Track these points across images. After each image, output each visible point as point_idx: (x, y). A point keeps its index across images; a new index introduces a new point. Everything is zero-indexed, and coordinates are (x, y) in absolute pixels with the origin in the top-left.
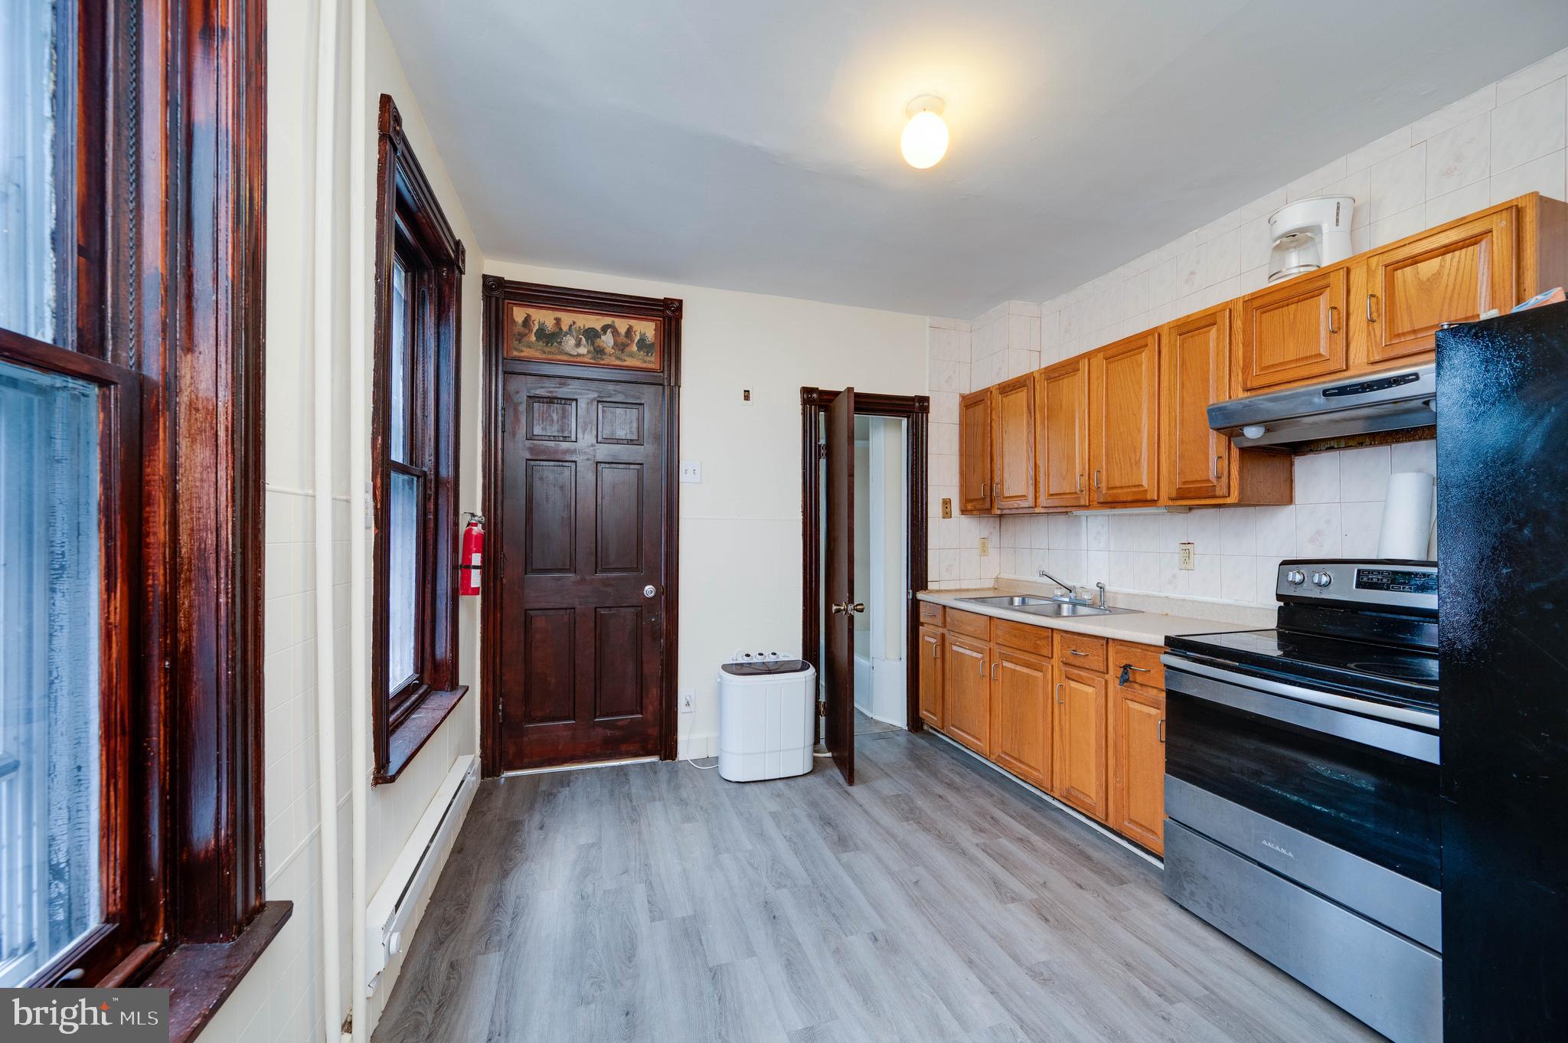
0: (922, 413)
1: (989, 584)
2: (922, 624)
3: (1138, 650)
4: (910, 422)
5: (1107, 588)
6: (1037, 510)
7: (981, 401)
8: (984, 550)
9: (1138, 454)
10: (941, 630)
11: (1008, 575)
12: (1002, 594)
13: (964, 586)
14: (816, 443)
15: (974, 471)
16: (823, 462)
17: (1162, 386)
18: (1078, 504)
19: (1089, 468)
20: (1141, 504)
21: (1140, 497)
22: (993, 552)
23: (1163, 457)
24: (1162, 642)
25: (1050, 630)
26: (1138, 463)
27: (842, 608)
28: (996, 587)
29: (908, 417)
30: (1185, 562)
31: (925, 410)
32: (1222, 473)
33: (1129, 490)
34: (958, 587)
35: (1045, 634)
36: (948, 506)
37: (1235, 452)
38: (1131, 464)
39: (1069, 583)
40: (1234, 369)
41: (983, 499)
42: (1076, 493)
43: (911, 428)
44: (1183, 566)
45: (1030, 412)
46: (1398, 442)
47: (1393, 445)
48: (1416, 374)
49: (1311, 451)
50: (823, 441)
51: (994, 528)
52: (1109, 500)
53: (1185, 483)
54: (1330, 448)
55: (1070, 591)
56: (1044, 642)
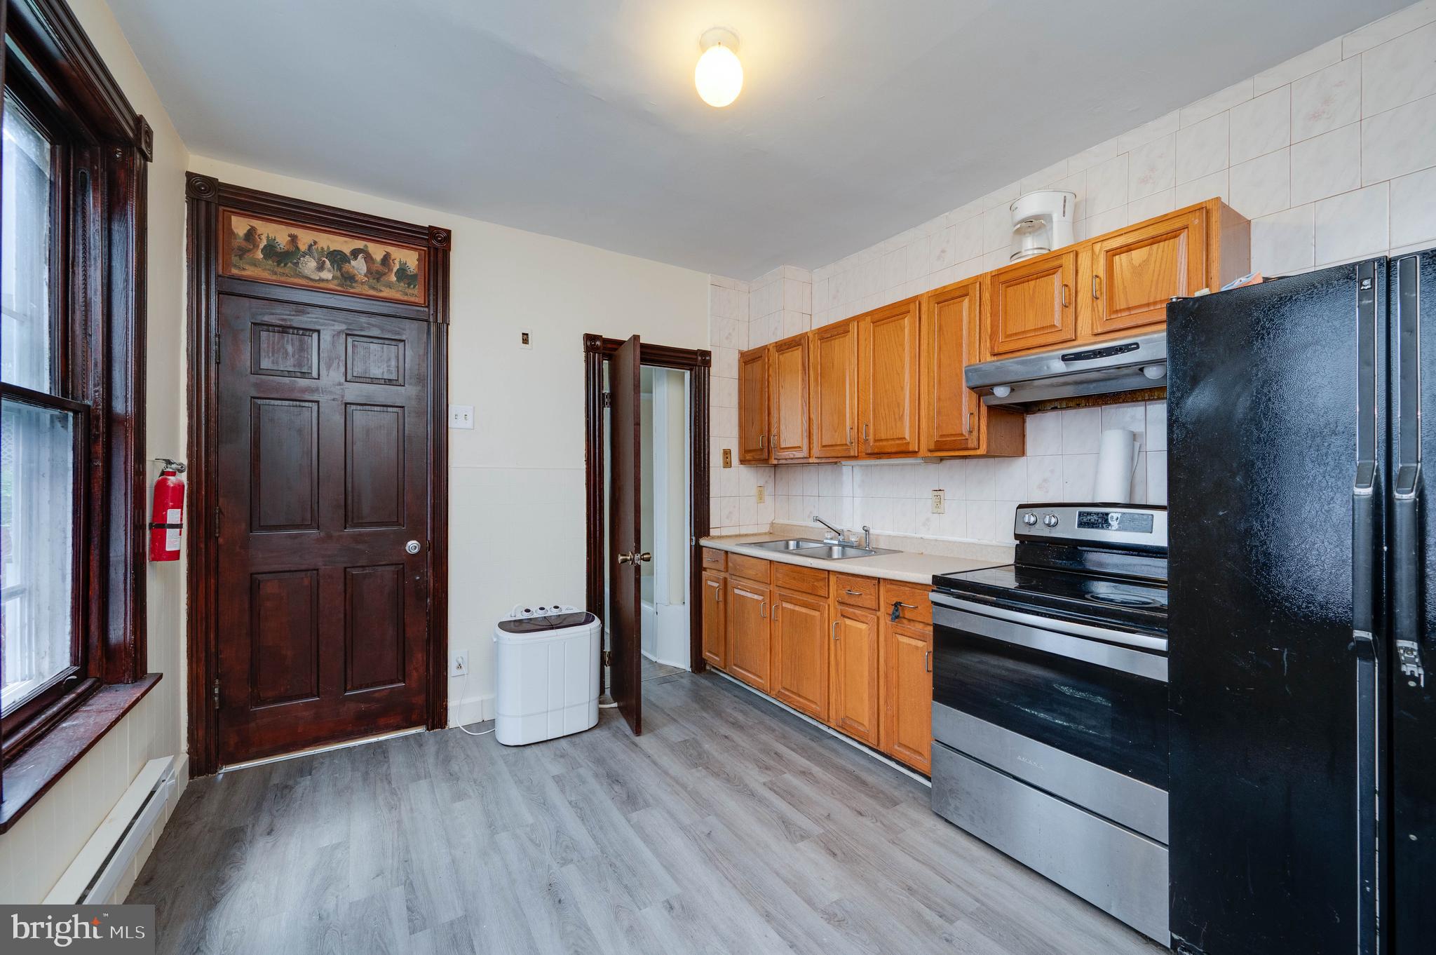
0: (705, 367)
1: (766, 529)
2: (705, 569)
3: (907, 589)
4: (693, 375)
5: (871, 531)
6: (811, 460)
7: (759, 357)
8: (761, 498)
9: (901, 409)
10: (722, 575)
11: (781, 521)
12: (777, 537)
13: (743, 532)
14: (599, 391)
15: (753, 424)
16: (607, 411)
17: (922, 348)
18: (847, 455)
19: (858, 422)
20: (903, 455)
21: (903, 448)
22: (769, 500)
23: (923, 413)
24: (930, 582)
25: (827, 572)
26: (901, 417)
27: (629, 558)
28: (772, 531)
29: (691, 370)
30: (937, 506)
31: (707, 364)
32: (973, 428)
33: (893, 442)
34: (738, 533)
35: (823, 576)
36: (728, 455)
37: (984, 410)
38: (895, 419)
39: (838, 527)
40: (983, 335)
41: (762, 450)
42: (846, 444)
43: (693, 380)
44: (935, 511)
45: (804, 370)
46: (1106, 404)
47: (1103, 407)
48: (1137, 344)
49: (1039, 410)
50: (606, 390)
51: (770, 477)
52: (876, 451)
53: (942, 436)
54: (1055, 408)
55: (839, 534)
56: (821, 584)
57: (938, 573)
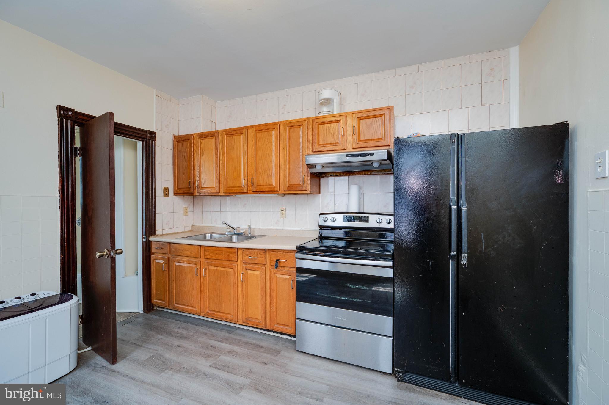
0: (152, 141)
1: (189, 229)
2: (153, 254)
3: (281, 253)
4: (144, 145)
5: (252, 227)
6: (220, 194)
7: (188, 140)
8: (186, 213)
9: (271, 172)
10: (166, 256)
11: (198, 224)
12: (194, 233)
13: (176, 231)
14: (72, 145)
15: (183, 174)
17: (280, 146)
18: (242, 192)
19: (248, 176)
20: (272, 193)
21: (271, 189)
22: (190, 213)
23: (281, 174)
24: (295, 249)
25: (237, 249)
26: (271, 176)
27: (105, 253)
28: (192, 230)
29: (143, 141)
30: (282, 215)
31: (154, 139)
32: (305, 182)
33: (267, 187)
34: (173, 232)
35: (235, 251)
36: (167, 191)
37: (309, 175)
38: (268, 176)
39: (234, 226)
40: (309, 143)
41: (190, 188)
42: (241, 187)
43: (144, 147)
44: (282, 217)
45: (217, 149)
46: (350, 175)
47: (349, 176)
48: (373, 153)
49: (325, 176)
50: (78, 144)
51: (191, 202)
52: (258, 190)
53: (290, 185)
54: (331, 176)
55: (234, 229)
56: (234, 255)
57: (298, 244)
